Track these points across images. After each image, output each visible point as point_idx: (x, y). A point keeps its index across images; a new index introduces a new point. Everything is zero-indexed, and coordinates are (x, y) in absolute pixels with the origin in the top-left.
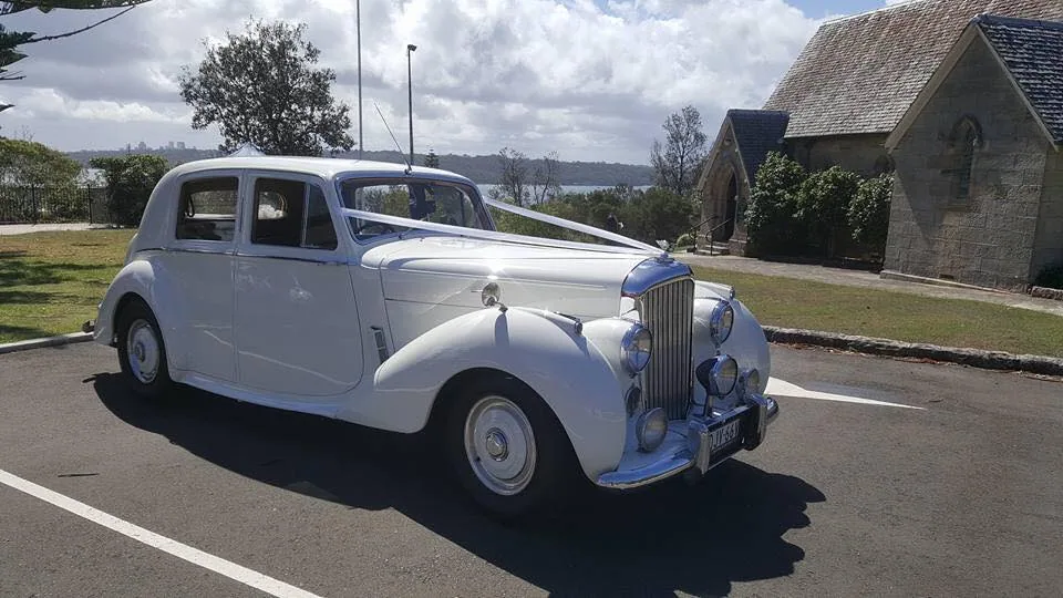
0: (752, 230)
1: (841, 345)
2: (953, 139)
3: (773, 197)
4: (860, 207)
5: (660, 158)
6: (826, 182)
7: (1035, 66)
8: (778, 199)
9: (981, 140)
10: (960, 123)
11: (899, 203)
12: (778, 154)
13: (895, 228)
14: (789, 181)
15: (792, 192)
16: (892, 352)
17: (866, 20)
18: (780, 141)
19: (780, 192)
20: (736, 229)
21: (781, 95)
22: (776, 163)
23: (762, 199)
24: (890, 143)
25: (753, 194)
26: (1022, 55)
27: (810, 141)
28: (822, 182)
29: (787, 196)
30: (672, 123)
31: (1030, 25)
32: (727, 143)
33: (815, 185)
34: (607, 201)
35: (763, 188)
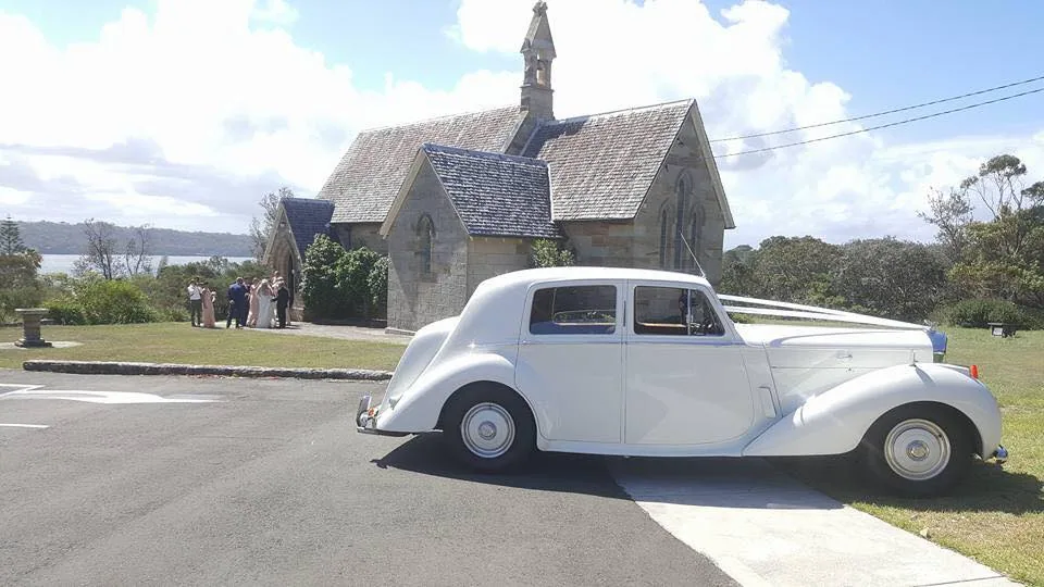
0: (305, 298)
1: (229, 373)
2: (419, 230)
3: (319, 271)
4: (375, 278)
5: (258, 233)
6: (355, 259)
7: (461, 182)
8: (323, 273)
9: (433, 232)
10: (421, 219)
11: (393, 277)
12: (323, 236)
13: (392, 294)
14: (331, 258)
15: (334, 268)
16: (258, 375)
17: (389, 133)
18: (327, 225)
19: (324, 267)
20: (295, 300)
21: (330, 187)
22: (321, 242)
23: (310, 273)
24: (383, 231)
25: (305, 267)
26: (453, 172)
27: (350, 227)
28: (351, 258)
29: (330, 271)
30: (268, 201)
31: (460, 152)
32: (282, 225)
33: (347, 262)
34: (202, 274)
35: (311, 264)
